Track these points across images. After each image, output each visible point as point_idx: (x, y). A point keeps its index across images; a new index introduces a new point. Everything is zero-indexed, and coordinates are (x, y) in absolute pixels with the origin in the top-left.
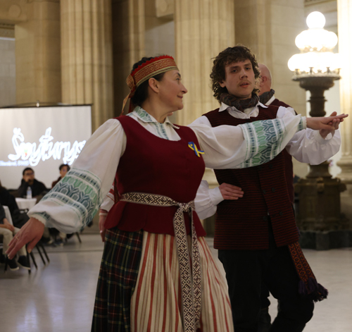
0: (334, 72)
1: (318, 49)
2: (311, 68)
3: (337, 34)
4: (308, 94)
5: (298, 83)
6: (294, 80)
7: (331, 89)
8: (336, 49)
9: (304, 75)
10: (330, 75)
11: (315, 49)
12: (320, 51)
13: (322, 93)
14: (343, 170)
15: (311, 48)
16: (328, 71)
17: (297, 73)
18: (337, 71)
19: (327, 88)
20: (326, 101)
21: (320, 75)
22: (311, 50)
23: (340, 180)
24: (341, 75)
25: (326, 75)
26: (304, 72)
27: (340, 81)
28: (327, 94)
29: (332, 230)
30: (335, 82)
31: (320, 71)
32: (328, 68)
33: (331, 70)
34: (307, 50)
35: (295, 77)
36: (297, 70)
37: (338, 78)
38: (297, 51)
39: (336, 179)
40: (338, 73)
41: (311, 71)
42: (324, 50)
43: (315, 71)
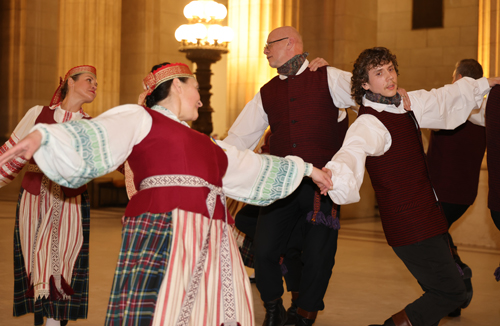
0: (222, 45)
2: (199, 40)
3: (227, 6)
4: (195, 67)
5: (184, 54)
6: (180, 51)
7: (218, 63)
8: (225, 22)
9: (190, 47)
10: (217, 47)
11: (204, 21)
12: (209, 23)
13: (209, 66)
15: (199, 19)
16: (216, 44)
17: (184, 44)
19: (214, 61)
21: (208, 47)
24: (229, 48)
25: (214, 47)
26: (191, 44)
27: (229, 55)
28: (214, 67)
30: (223, 56)
31: (207, 44)
33: (219, 42)
34: (195, 21)
35: (182, 47)
37: (226, 52)
41: (198, 43)
42: (213, 22)
43: (203, 43)
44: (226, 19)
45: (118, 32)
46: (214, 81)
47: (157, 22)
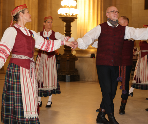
0: (75, 16)
1: (69, 7)
2: (66, 14)
3: (77, 1)
4: (65, 23)
5: (61, 19)
6: (60, 18)
7: (73, 22)
8: (76, 7)
9: (63, 16)
11: (68, 7)
13: (70, 23)
14: (77, 52)
15: (66, 6)
16: (73, 15)
17: (61, 15)
18: (76, 15)
20: (72, 26)
21: (70, 16)
22: (67, 7)
23: (75, 56)
24: (77, 17)
25: (72, 16)
26: (63, 15)
27: (77, 19)
28: (72, 24)
29: (72, 75)
30: (75, 19)
31: (69, 15)
32: (73, 14)
33: (74, 15)
34: (65, 7)
35: (60, 17)
36: (61, 14)
37: (76, 18)
38: (61, 7)
39: (74, 56)
40: (77, 16)
41: (66, 15)
42: (72, 7)
43: (68, 15)
44: (76, 6)
45: (37, 11)
46: (72, 29)
47: (51, 7)
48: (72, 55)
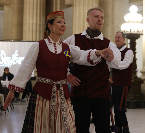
1: (134, 22)
14: (143, 74)
18: (142, 31)
20: (136, 44)
22: (131, 22)
23: (141, 79)
29: (137, 100)
32: (138, 30)
36: (124, 30)
38: (125, 22)
39: (139, 78)
40: (142, 32)
48: (137, 77)
